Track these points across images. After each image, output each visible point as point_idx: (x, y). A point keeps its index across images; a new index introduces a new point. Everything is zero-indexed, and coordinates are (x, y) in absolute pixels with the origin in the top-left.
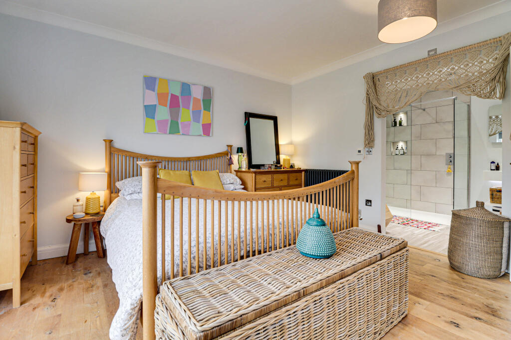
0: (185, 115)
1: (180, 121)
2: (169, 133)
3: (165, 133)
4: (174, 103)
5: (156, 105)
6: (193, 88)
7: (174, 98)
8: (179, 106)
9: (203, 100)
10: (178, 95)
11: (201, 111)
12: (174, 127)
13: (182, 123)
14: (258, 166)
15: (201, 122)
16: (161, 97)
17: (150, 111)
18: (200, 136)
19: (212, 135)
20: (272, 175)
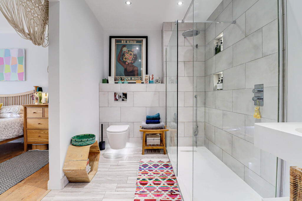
6: (11, 51)
7: (1, 59)
8: (4, 64)
9: (18, 58)
10: (2, 57)
11: (17, 65)
13: (5, 74)
15: (17, 72)
18: (17, 81)
19: (26, 80)
20: (43, 108)
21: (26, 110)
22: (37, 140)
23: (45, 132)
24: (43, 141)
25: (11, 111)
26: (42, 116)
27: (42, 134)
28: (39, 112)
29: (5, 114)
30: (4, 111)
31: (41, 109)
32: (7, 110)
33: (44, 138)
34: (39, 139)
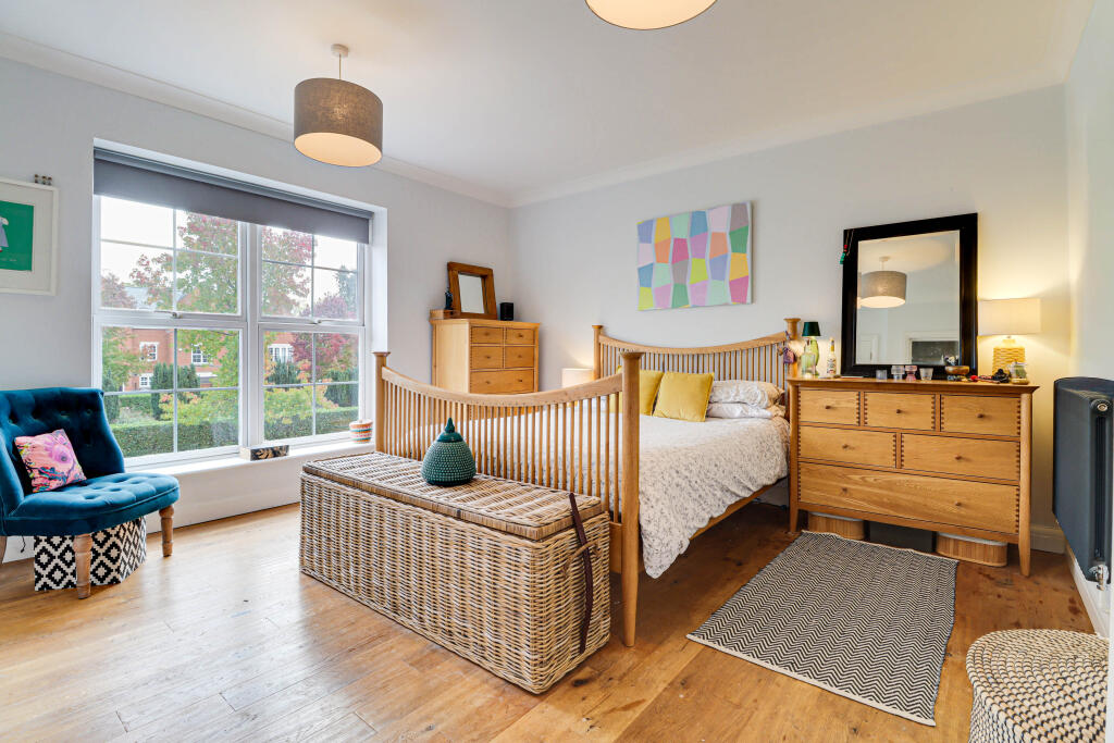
0: (698, 269)
1: (688, 283)
2: (673, 307)
3: (666, 308)
4: (680, 252)
5: (652, 264)
6: (710, 217)
7: (681, 244)
8: (687, 257)
9: (731, 233)
10: (684, 237)
11: (726, 256)
12: (679, 296)
13: (692, 286)
14: (870, 370)
15: (728, 278)
16: (660, 249)
17: (645, 274)
18: (726, 304)
19: (753, 301)
20: (862, 393)
21: (799, 397)
22: (836, 501)
23: (867, 479)
24: (859, 507)
25: (741, 397)
26: (855, 422)
27: (856, 483)
28: (844, 405)
29: (724, 406)
30: (723, 397)
31: (853, 395)
32: (728, 393)
33: (864, 500)
34: (844, 499)
